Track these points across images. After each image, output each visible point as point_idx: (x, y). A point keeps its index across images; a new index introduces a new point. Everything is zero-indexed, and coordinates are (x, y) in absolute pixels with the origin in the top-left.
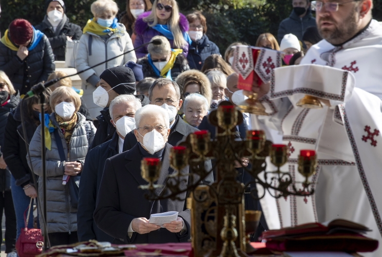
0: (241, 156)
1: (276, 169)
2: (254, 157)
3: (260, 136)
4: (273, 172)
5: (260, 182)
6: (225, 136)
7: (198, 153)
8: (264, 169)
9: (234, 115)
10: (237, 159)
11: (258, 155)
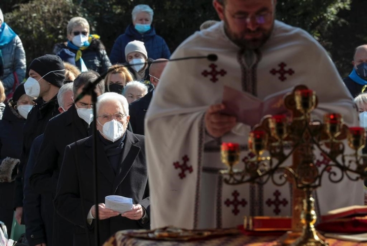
0: (319, 140)
1: (353, 152)
2: (332, 140)
3: (338, 120)
4: (351, 155)
5: (338, 165)
6: (303, 120)
7: (277, 137)
8: (342, 152)
9: (312, 99)
10: (315, 143)
11: (336, 138)
